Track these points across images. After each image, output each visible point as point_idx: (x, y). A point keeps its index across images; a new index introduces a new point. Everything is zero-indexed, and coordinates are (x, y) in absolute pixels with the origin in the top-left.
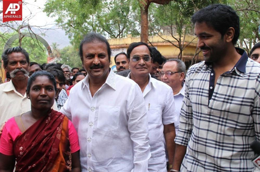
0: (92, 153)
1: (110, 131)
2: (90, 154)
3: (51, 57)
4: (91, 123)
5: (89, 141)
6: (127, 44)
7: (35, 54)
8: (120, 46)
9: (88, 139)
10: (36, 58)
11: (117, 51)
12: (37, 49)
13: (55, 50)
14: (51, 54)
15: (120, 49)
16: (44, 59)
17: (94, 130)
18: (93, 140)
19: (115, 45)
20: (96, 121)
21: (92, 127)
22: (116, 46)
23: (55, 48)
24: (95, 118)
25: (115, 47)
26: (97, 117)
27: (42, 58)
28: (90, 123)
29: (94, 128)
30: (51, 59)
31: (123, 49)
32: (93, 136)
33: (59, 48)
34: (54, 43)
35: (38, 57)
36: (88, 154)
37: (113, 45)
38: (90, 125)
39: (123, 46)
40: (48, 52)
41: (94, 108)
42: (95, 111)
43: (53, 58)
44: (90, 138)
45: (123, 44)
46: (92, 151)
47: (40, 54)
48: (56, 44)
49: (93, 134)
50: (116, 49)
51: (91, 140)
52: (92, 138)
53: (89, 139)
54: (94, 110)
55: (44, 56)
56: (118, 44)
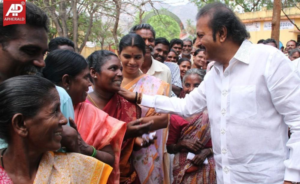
0: (228, 148)
1: (246, 119)
2: (225, 150)
3: (183, 34)
4: (224, 111)
5: (222, 133)
6: (261, 18)
7: (170, 32)
8: (254, 20)
9: (221, 132)
10: (171, 35)
11: (250, 25)
12: (172, 26)
13: (189, 26)
14: (183, 30)
15: (253, 24)
16: (179, 36)
17: (227, 118)
18: (227, 131)
19: (248, 19)
20: (228, 107)
21: (225, 115)
22: (250, 20)
23: (190, 24)
24: (227, 103)
25: (248, 21)
26: (229, 101)
27: (176, 35)
28: (222, 111)
29: (227, 117)
30: (183, 36)
31: (257, 24)
32: (227, 127)
33: (193, 25)
34: (189, 20)
35: (173, 34)
36: (222, 150)
37: (247, 19)
38: (223, 114)
39: (257, 20)
40: (181, 28)
41: (227, 91)
42: (227, 96)
43: (185, 35)
44: (224, 129)
45: (257, 18)
46: (227, 145)
47: (175, 31)
48: (190, 20)
49: (227, 124)
50: (249, 23)
51: (225, 131)
52: (225, 129)
53: (223, 131)
54: (226, 94)
55: (178, 33)
56: (251, 18)
